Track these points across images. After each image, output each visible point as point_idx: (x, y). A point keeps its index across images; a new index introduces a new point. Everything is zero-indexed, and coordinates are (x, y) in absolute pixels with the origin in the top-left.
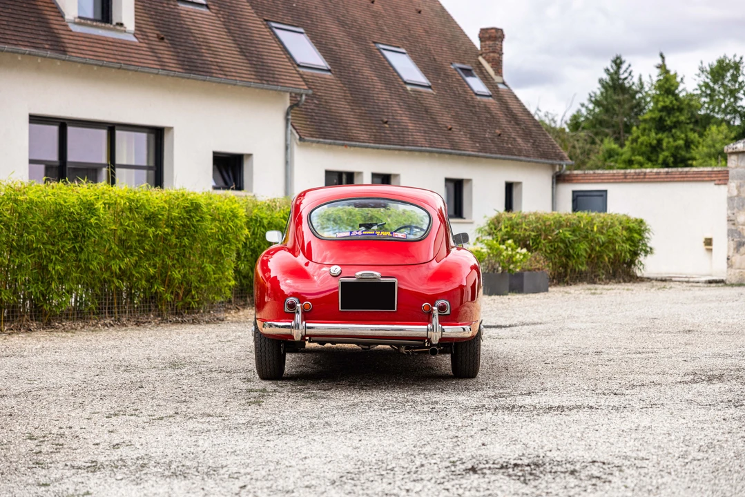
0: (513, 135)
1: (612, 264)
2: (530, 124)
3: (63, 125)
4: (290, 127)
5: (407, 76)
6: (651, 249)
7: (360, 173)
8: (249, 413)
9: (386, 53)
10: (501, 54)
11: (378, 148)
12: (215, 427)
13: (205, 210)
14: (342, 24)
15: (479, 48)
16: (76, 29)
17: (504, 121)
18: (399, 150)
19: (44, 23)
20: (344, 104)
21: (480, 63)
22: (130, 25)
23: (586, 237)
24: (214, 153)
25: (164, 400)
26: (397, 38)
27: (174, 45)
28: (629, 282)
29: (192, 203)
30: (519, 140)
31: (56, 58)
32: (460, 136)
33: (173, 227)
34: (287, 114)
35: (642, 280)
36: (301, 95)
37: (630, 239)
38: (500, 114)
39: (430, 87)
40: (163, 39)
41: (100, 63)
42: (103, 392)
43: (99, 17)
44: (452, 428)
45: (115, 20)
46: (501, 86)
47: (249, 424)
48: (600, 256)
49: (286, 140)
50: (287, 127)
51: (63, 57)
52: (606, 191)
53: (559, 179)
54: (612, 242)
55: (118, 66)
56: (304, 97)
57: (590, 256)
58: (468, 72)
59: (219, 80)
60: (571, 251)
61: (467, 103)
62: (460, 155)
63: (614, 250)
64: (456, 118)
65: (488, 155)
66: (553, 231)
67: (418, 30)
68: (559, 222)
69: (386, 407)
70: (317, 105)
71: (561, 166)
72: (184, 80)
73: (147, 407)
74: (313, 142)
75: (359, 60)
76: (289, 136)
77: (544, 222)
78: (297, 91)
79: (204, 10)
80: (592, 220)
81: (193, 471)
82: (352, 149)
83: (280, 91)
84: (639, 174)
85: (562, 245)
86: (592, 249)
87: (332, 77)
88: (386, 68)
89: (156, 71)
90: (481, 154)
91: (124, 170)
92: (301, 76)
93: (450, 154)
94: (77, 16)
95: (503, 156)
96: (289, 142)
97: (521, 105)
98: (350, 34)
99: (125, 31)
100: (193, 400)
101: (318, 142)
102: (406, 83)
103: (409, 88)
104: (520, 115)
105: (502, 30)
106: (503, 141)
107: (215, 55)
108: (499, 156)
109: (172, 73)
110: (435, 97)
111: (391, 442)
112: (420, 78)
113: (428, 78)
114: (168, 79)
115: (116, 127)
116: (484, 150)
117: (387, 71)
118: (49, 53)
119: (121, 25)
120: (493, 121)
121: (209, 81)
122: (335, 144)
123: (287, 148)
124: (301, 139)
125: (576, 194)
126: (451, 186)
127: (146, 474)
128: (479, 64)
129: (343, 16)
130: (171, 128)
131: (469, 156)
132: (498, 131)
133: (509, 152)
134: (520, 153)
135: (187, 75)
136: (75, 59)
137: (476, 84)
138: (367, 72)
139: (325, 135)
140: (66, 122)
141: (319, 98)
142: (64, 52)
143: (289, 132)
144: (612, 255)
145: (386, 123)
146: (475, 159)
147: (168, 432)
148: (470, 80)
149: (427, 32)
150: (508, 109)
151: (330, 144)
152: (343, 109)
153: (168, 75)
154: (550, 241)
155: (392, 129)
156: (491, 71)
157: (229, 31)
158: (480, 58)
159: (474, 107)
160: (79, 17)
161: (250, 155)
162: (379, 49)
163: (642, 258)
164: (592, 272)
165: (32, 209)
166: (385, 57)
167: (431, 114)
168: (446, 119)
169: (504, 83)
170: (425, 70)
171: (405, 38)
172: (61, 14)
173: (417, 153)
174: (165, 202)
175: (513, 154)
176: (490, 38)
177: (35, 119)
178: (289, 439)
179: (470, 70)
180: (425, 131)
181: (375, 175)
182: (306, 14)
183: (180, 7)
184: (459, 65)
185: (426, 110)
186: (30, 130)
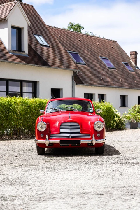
3: (7, 81)
4: (73, 81)
5: (108, 66)
7: (95, 94)
8: (45, 165)
10: (137, 59)
11: (100, 86)
12: (32, 169)
14: (89, 51)
15: (130, 57)
16: (11, 53)
17: (137, 78)
18: (106, 87)
21: (131, 62)
22: (26, 51)
24: (51, 88)
25: (21, 160)
26: (106, 55)
27: (39, 57)
31: (5, 62)
32: (125, 83)
33: (35, 110)
34: (73, 77)
36: (77, 71)
38: (136, 76)
39: (115, 69)
40: (36, 56)
41: (18, 63)
42: (4, 158)
43: (18, 50)
44: (104, 170)
45: (22, 51)
47: (43, 168)
50: (72, 81)
51: (7, 61)
55: (23, 64)
59: (52, 67)
61: (126, 73)
62: (124, 88)
64: (123, 78)
65: (133, 88)
67: (112, 52)
69: (87, 163)
70: (82, 74)
73: (15, 163)
74: (80, 85)
75: (94, 61)
76: (73, 83)
81: (18, 183)
82: (92, 87)
87: (86, 66)
89: (34, 65)
91: (25, 94)
92: (77, 66)
93: (121, 88)
94: (11, 49)
95: (137, 88)
96: (73, 85)
98: (92, 54)
99: (25, 54)
100: (30, 160)
101: (82, 85)
103: (109, 69)
105: (137, 52)
106: (137, 84)
107: (51, 60)
109: (39, 66)
110: (117, 71)
111: (84, 174)
112: (112, 66)
113: (115, 66)
114: (37, 67)
115: (23, 81)
116: (131, 87)
117: (101, 64)
118: (3, 60)
119: (24, 52)
120: (134, 78)
121: (49, 68)
122: (87, 85)
123: (73, 87)
124: (77, 84)
126: (122, 97)
127: (3, 184)
129: (90, 49)
130: (39, 81)
131: (127, 88)
132: (135, 81)
133: (139, 87)
135: (43, 66)
136: (10, 62)
138: (97, 65)
141: (82, 72)
143: (73, 82)
145: (102, 79)
146: (129, 89)
147: (17, 171)
149: (114, 53)
150: (139, 75)
151: (85, 85)
152: (89, 75)
155: (104, 81)
156: (134, 64)
157: (56, 53)
158: (131, 60)
159: (129, 74)
160: (12, 50)
161: (62, 89)
162: (100, 58)
166: (102, 60)
167: (116, 76)
168: (120, 78)
169: (138, 67)
170: (114, 64)
171: (108, 55)
172: (7, 49)
173: (111, 88)
174: (33, 102)
176: (133, 54)
178: (53, 173)
179: (128, 64)
180: (114, 82)
181: (99, 95)
182: (79, 48)
183: (42, 47)
184: (124, 62)
185: (114, 75)
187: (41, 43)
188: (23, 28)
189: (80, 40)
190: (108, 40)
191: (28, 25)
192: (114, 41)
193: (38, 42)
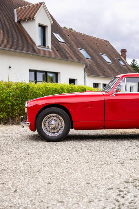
3: (36, 72)
4: (85, 72)
7: (100, 84)
9: (102, 55)
10: (126, 55)
11: (104, 77)
14: (92, 48)
15: (121, 55)
16: (39, 48)
19: (32, 46)
20: (95, 67)
21: (121, 58)
22: (50, 47)
24: (69, 79)
26: (103, 52)
27: (60, 52)
34: (85, 69)
38: (127, 70)
39: (112, 63)
40: (57, 50)
41: (46, 56)
43: (42, 45)
45: (47, 46)
46: (126, 63)
49: (84, 76)
50: (84, 72)
51: (37, 54)
55: (49, 57)
56: (89, 65)
59: (71, 61)
61: (120, 67)
64: (119, 70)
67: (107, 50)
74: (91, 76)
76: (85, 74)
78: (87, 63)
79: (65, 44)
82: (98, 77)
83: (83, 63)
88: (102, 59)
89: (57, 58)
98: (94, 51)
99: (49, 49)
101: (92, 76)
102: (107, 62)
103: (108, 63)
105: (126, 50)
107: (69, 55)
110: (114, 65)
112: (110, 61)
115: (47, 72)
117: (103, 59)
118: (34, 54)
119: (48, 47)
121: (69, 61)
123: (85, 77)
124: (88, 75)
129: (91, 46)
130: (60, 73)
135: (64, 59)
136: (39, 55)
137: (122, 63)
138: (99, 60)
139: (93, 74)
142: (37, 53)
145: (105, 71)
148: (120, 62)
149: (109, 50)
150: (129, 68)
151: (94, 76)
152: (95, 68)
153: (60, 59)
155: (106, 73)
156: (124, 60)
157: (71, 49)
158: (121, 57)
159: (122, 68)
160: (39, 45)
161: (77, 79)
162: (100, 54)
166: (102, 56)
167: (114, 69)
169: (127, 62)
170: (110, 60)
171: (105, 52)
172: (35, 45)
176: (123, 52)
177: (30, 70)
179: (120, 60)
180: (113, 74)
181: (103, 84)
182: (84, 46)
183: (60, 43)
184: (117, 58)
185: (112, 69)
186: (29, 73)
187: (59, 40)
188: (47, 26)
189: (83, 39)
190: (103, 40)
191: (51, 24)
192: (106, 41)
193: (57, 39)
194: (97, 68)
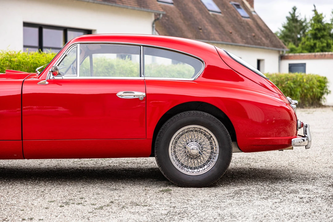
0: (261, 36)
1: (312, 99)
2: (268, 31)
3: (41, 27)
4: (155, 31)
5: (209, 8)
6: (330, 91)
13: (116, 68)
17: (256, 30)
20: (179, 20)
23: (300, 85)
28: (319, 107)
29: (109, 64)
30: (263, 39)
32: (236, 36)
34: (153, 24)
35: (325, 106)
36: (159, 15)
37: (320, 86)
38: (254, 26)
39: (220, 13)
46: (253, 13)
48: (306, 95)
50: (153, 30)
52: (305, 64)
53: (282, 58)
54: (312, 88)
57: (301, 95)
58: (238, 6)
59: (119, 6)
60: (293, 92)
61: (238, 21)
63: (313, 91)
64: (234, 27)
65: (249, 45)
66: (285, 82)
68: (287, 78)
70: (167, 20)
71: (283, 51)
72: (102, 5)
77: (280, 78)
78: (158, 12)
80: (303, 77)
83: (150, 12)
84: (322, 55)
85: (289, 90)
86: (303, 91)
87: (174, 7)
88: (200, 4)
90: (246, 45)
93: (231, 45)
95: (256, 46)
97: (263, 22)
102: (209, 10)
103: (211, 13)
104: (263, 27)
106: (256, 39)
108: (254, 46)
109: (96, 2)
110: (223, 17)
112: (216, 8)
113: (220, 8)
114: (94, 4)
115: (68, 29)
116: (247, 43)
120: (251, 30)
121: (115, 6)
125: (290, 65)
128: (243, 3)
130: (96, 30)
131: (240, 46)
132: (253, 34)
133: (259, 44)
134: (264, 45)
137: (242, 12)
138: (191, 5)
140: (42, 26)
141: (168, 17)
143: (154, 33)
144: (312, 94)
145: (201, 29)
146: (243, 47)
148: (239, 10)
150: (257, 24)
152: (180, 22)
154: (283, 87)
155: (204, 33)
156: (248, 6)
159: (241, 22)
163: (325, 96)
164: (302, 103)
165: (20, 65)
167: (222, 26)
168: (229, 28)
169: (255, 12)
170: (218, 5)
175: (261, 45)
177: (26, 24)
180: (219, 34)
184: (233, 3)
185: (219, 24)
186: (24, 30)
194: (184, 23)
